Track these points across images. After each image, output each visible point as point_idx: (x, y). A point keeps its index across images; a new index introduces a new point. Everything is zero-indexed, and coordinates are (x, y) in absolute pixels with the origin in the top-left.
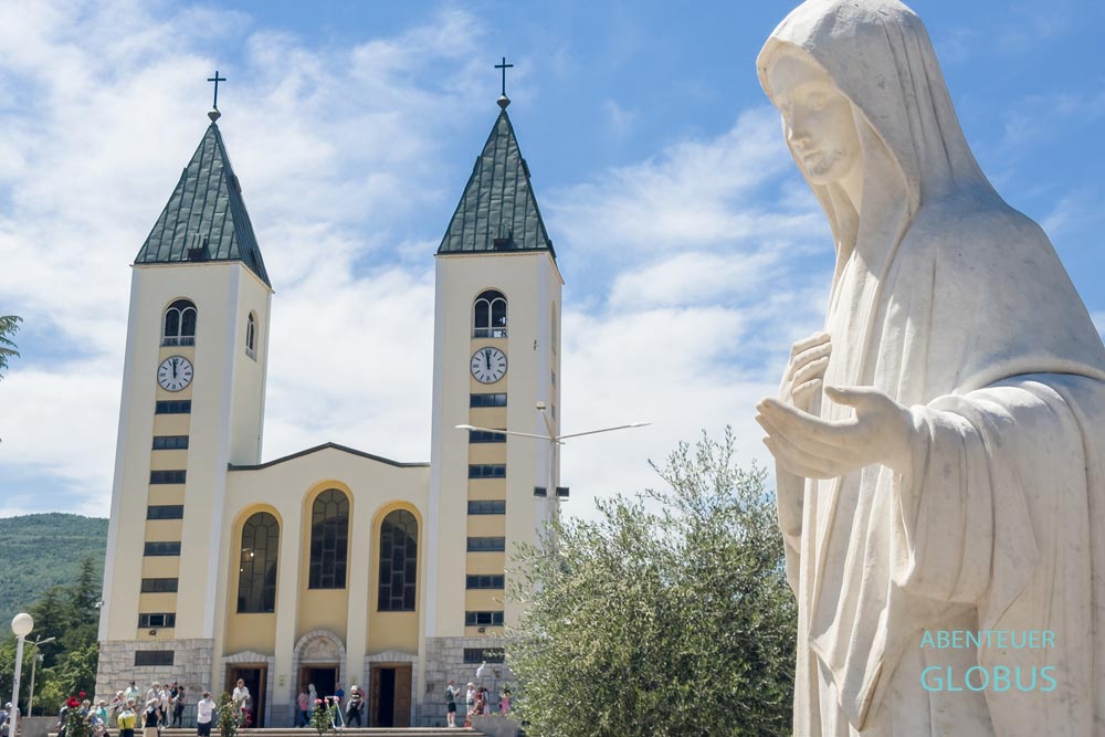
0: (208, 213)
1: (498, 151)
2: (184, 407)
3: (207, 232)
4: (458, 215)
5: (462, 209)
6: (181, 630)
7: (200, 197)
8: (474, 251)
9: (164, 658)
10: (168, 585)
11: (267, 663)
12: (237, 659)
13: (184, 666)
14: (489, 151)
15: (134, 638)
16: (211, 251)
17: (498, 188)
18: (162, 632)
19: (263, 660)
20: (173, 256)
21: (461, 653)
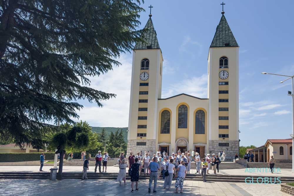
0: (151, 38)
1: (223, 24)
2: (147, 84)
3: (151, 42)
4: (215, 38)
5: (215, 37)
6: (148, 137)
7: (148, 34)
8: (219, 47)
9: (144, 144)
10: (144, 127)
11: (169, 145)
12: (162, 144)
13: (149, 146)
14: (221, 23)
15: (136, 139)
16: (152, 47)
17: (224, 32)
18: (143, 138)
19: (168, 145)
20: (143, 48)
21: (218, 144)
